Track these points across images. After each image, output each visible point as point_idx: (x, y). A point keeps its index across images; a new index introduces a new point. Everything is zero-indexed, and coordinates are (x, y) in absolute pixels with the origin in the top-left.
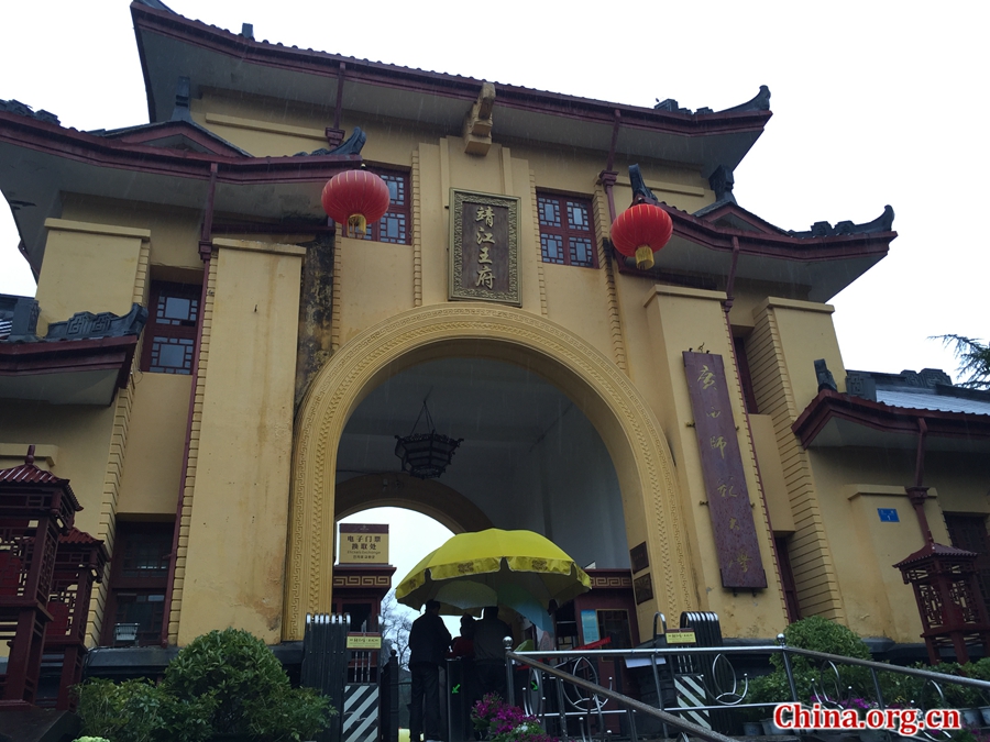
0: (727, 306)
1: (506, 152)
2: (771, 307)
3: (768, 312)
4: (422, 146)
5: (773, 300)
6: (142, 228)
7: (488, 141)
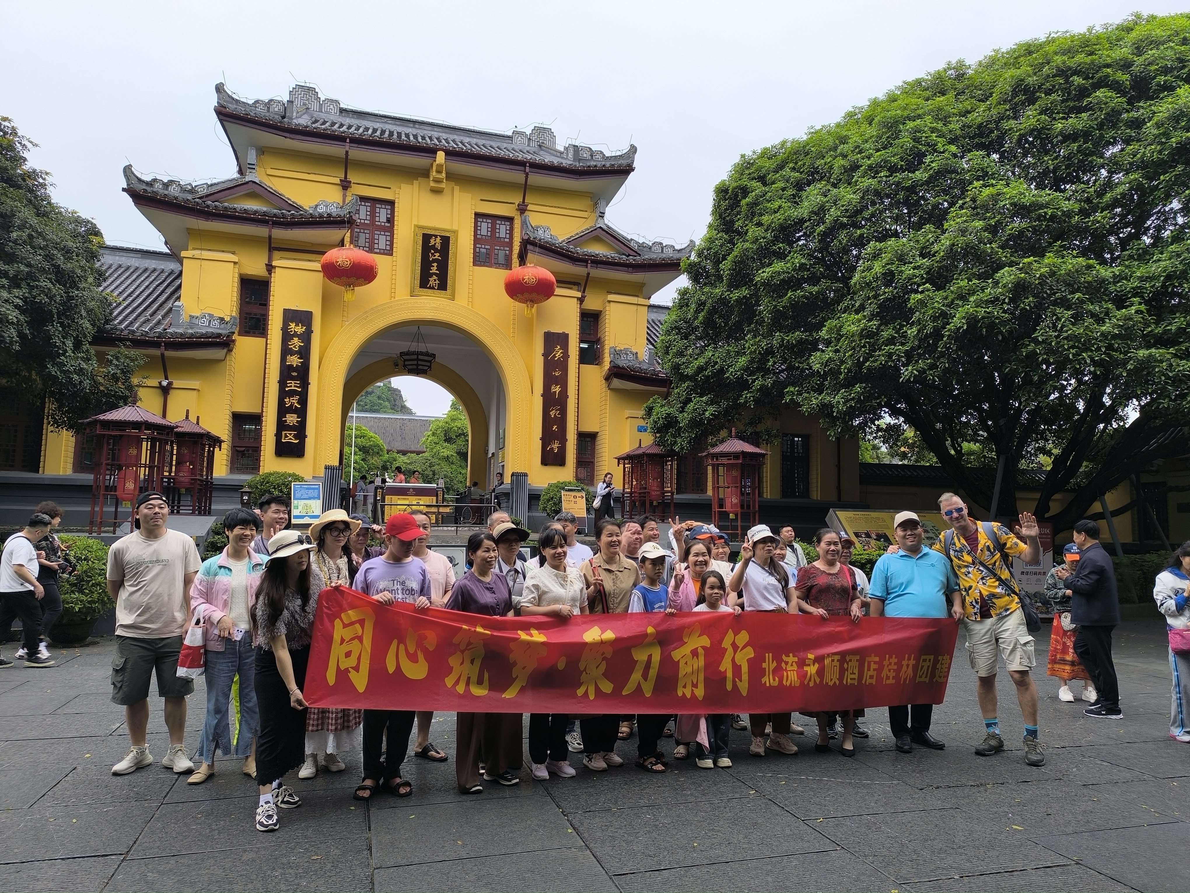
0: (581, 300)
1: (457, 189)
2: (609, 302)
3: (607, 304)
4: (403, 186)
5: (611, 297)
6: (234, 253)
7: (443, 185)
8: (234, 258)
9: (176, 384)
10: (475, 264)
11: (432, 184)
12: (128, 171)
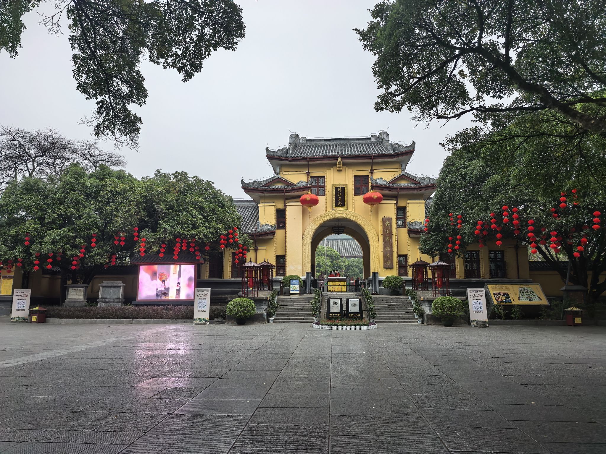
0: (396, 204)
1: (347, 168)
2: (408, 203)
4: (327, 170)
5: (408, 201)
6: (274, 202)
7: (342, 168)
8: (274, 204)
9: (259, 248)
10: (355, 195)
11: (338, 169)
12: (242, 181)
